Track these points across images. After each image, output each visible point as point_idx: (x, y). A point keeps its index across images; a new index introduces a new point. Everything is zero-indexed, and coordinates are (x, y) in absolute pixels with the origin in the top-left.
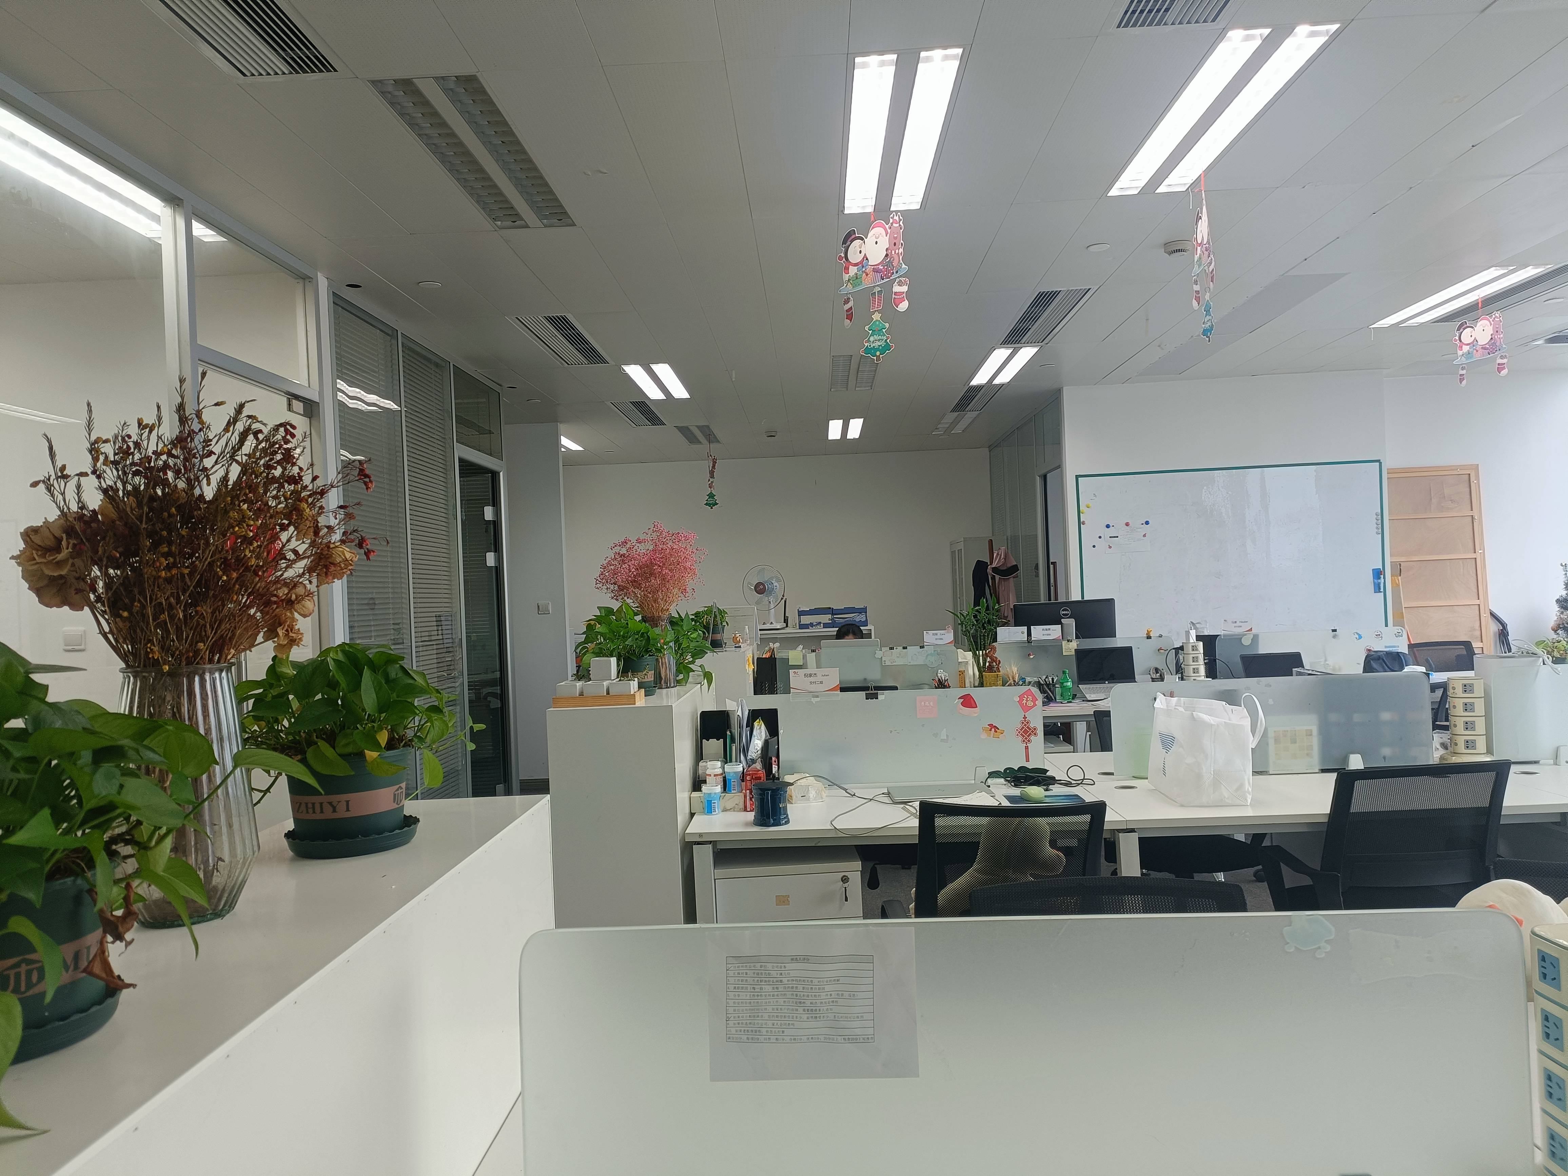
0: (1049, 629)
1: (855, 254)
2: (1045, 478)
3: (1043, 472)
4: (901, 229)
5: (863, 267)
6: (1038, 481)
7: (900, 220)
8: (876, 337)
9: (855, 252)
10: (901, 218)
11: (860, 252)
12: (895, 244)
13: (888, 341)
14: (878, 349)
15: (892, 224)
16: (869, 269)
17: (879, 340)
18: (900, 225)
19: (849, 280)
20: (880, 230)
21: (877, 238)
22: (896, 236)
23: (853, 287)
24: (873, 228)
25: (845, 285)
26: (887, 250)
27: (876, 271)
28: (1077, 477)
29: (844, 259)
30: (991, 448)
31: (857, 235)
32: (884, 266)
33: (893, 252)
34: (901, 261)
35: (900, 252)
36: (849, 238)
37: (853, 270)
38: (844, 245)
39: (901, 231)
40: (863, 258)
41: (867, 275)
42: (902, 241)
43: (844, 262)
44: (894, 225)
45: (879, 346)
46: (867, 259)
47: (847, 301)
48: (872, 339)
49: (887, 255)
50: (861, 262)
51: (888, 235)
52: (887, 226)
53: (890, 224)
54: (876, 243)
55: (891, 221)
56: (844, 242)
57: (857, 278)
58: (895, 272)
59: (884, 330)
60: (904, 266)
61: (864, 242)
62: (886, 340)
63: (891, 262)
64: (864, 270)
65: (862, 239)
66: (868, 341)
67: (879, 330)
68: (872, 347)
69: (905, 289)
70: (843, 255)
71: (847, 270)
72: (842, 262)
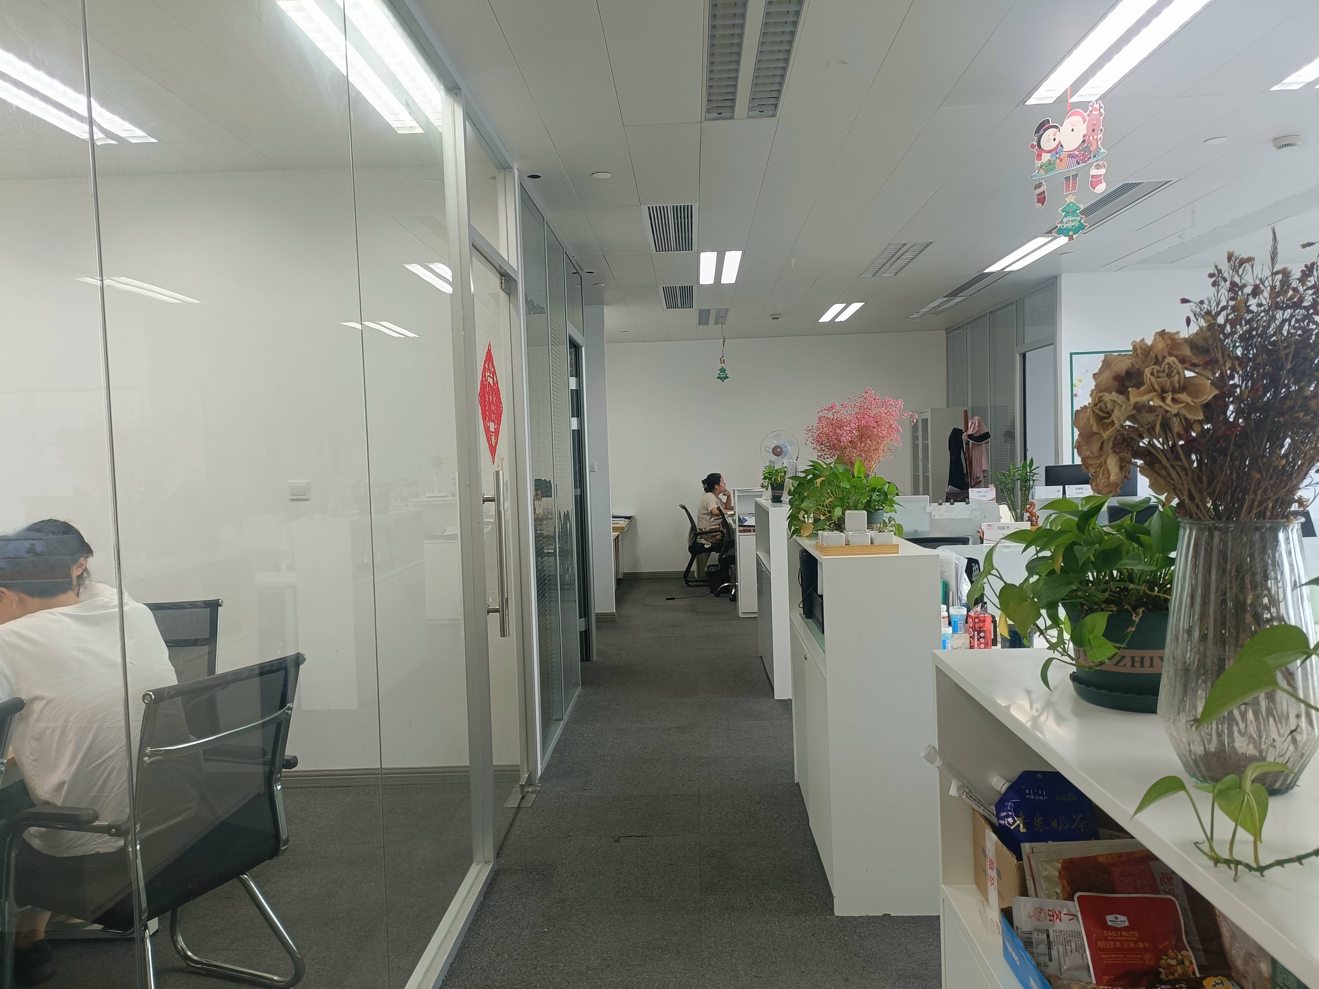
0: (1082, 488)
1: (1048, 141)
2: (1024, 356)
3: (1023, 351)
4: (1101, 115)
5: (1057, 153)
6: (1018, 358)
7: (1101, 107)
8: (1070, 218)
9: (1048, 140)
10: (1102, 105)
11: (1054, 140)
12: (1093, 130)
13: (1082, 221)
14: (1071, 230)
15: (1091, 112)
16: (1063, 155)
17: (1072, 221)
18: (1100, 112)
19: (1041, 166)
20: (1077, 118)
21: (1072, 126)
22: (1095, 122)
23: (1046, 172)
24: (1069, 116)
25: (1037, 171)
26: (1084, 136)
27: (1071, 156)
28: (1071, 354)
29: (1036, 147)
30: (948, 331)
31: (1051, 124)
32: (1080, 152)
33: (1091, 138)
34: (1100, 146)
35: (1099, 137)
36: (1042, 127)
37: (1046, 157)
38: (1037, 134)
39: (1102, 118)
40: (1058, 145)
41: (1061, 160)
42: (1101, 127)
43: (1036, 149)
44: (1094, 112)
45: (1072, 226)
46: (1062, 146)
47: (1039, 186)
48: (1065, 220)
49: (1084, 141)
50: (1055, 149)
51: (1086, 123)
52: (1085, 114)
53: (1088, 112)
54: (1073, 130)
55: (1090, 109)
56: (1037, 131)
57: (1050, 164)
58: (1092, 156)
59: (1078, 212)
60: (1102, 150)
61: (1059, 130)
62: (1080, 220)
63: (1088, 148)
64: (1058, 156)
65: (1057, 127)
66: (1062, 222)
67: (1073, 212)
68: (1065, 227)
69: (1102, 171)
70: (1035, 143)
71: (1039, 157)
72: (1034, 150)
